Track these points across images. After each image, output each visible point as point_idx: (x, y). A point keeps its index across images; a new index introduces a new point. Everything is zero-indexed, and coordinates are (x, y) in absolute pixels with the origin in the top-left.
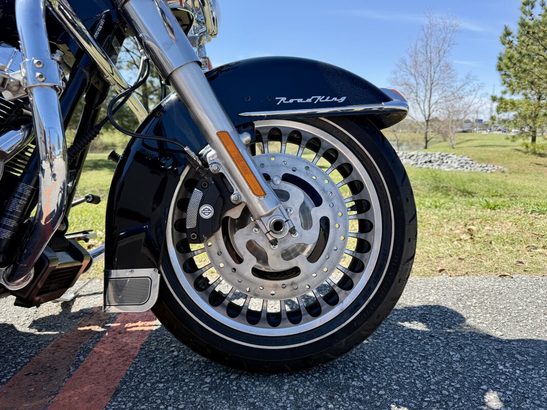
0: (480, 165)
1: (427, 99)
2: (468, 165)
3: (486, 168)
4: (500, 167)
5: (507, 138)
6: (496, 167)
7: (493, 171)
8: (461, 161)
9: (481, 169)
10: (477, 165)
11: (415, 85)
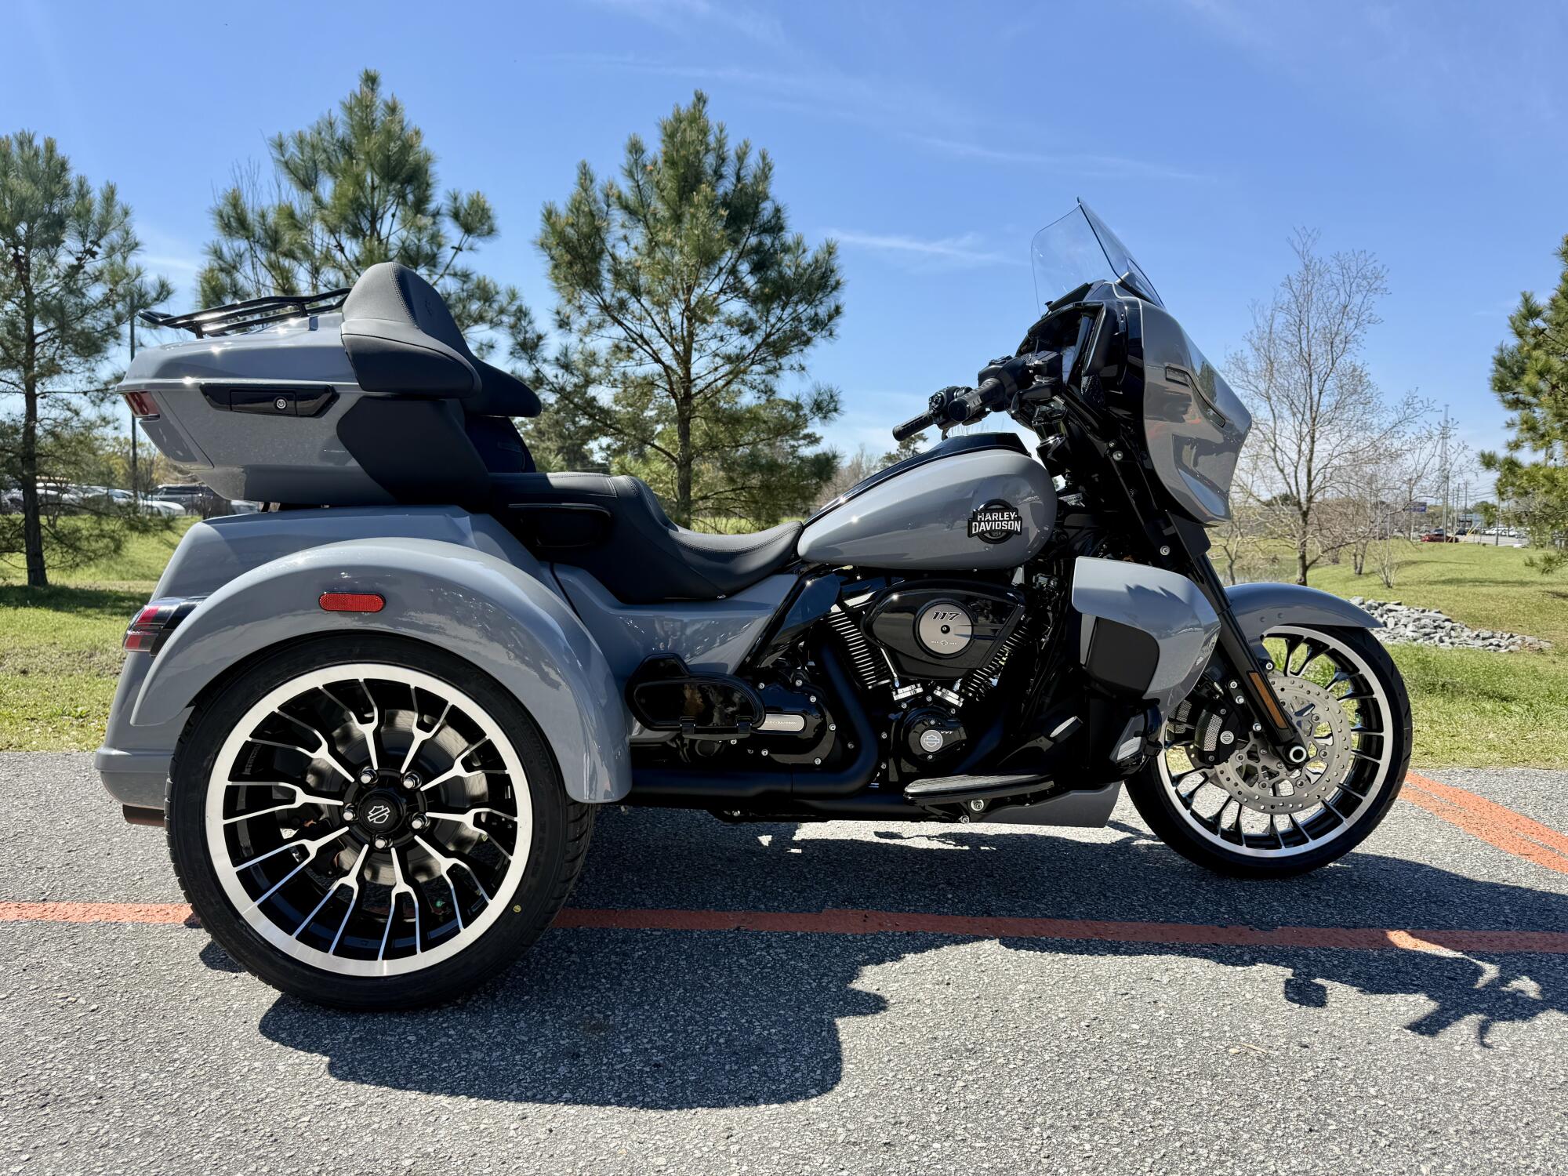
0: (1476, 633)
1: (1303, 458)
2: (1440, 633)
3: (1492, 640)
4: (1529, 639)
5: (1531, 564)
6: (1517, 638)
7: (1511, 647)
8: (1423, 622)
9: (1479, 643)
10: (1467, 632)
11: (1271, 423)
